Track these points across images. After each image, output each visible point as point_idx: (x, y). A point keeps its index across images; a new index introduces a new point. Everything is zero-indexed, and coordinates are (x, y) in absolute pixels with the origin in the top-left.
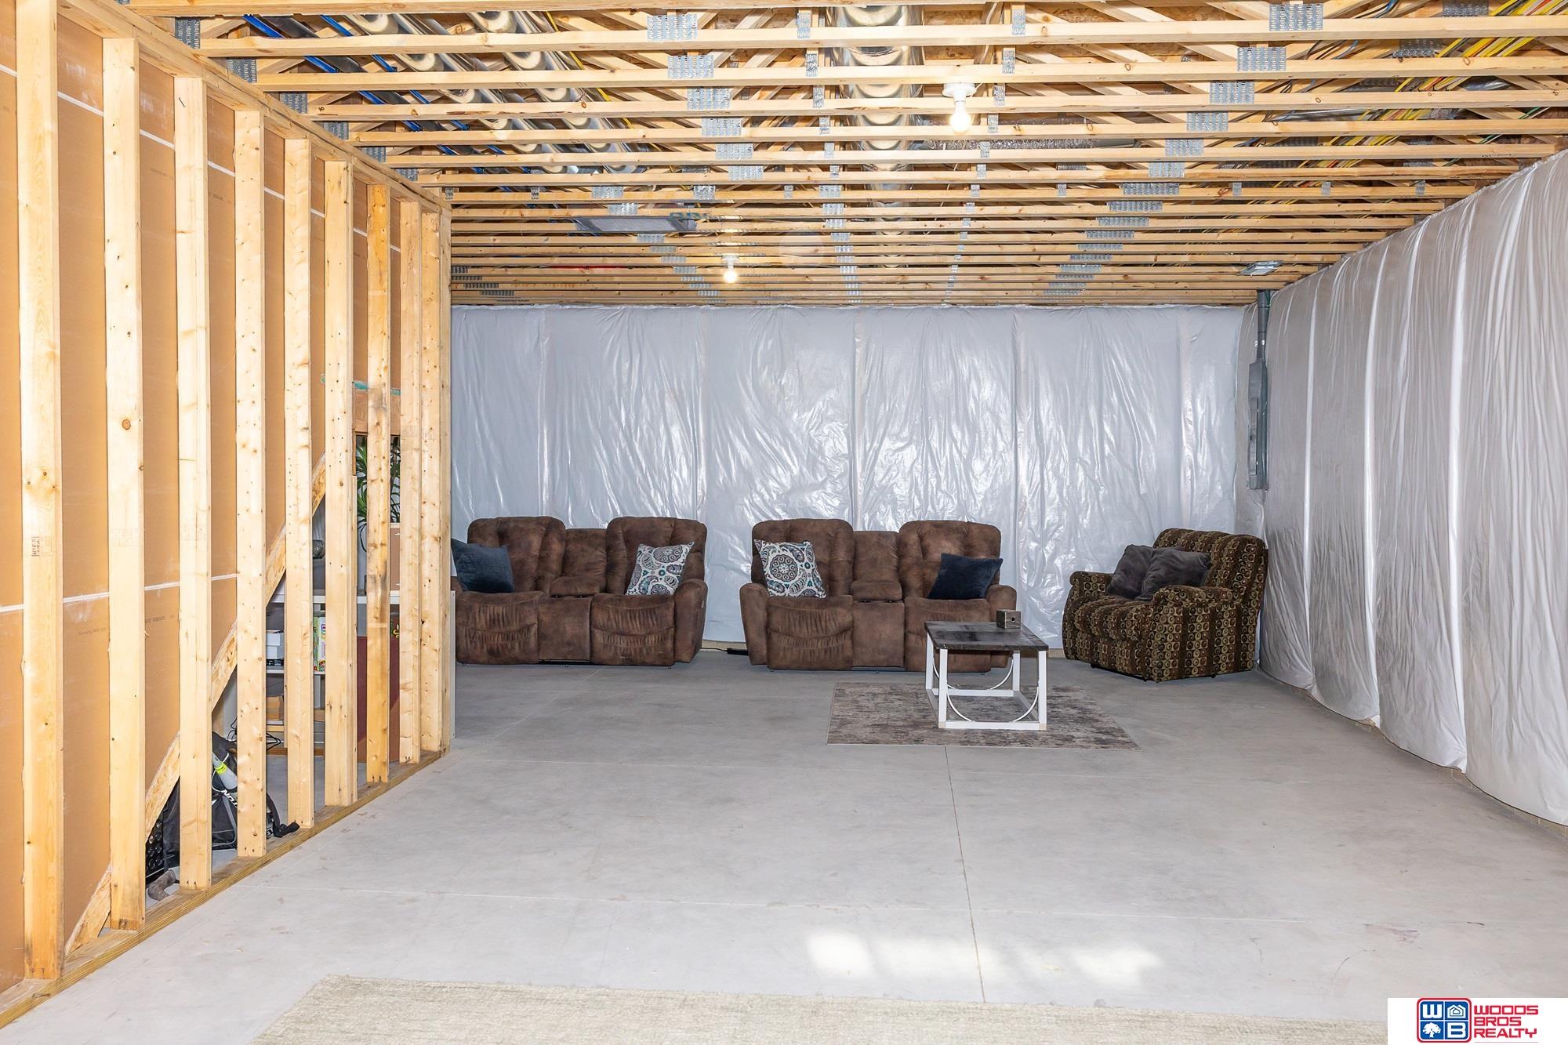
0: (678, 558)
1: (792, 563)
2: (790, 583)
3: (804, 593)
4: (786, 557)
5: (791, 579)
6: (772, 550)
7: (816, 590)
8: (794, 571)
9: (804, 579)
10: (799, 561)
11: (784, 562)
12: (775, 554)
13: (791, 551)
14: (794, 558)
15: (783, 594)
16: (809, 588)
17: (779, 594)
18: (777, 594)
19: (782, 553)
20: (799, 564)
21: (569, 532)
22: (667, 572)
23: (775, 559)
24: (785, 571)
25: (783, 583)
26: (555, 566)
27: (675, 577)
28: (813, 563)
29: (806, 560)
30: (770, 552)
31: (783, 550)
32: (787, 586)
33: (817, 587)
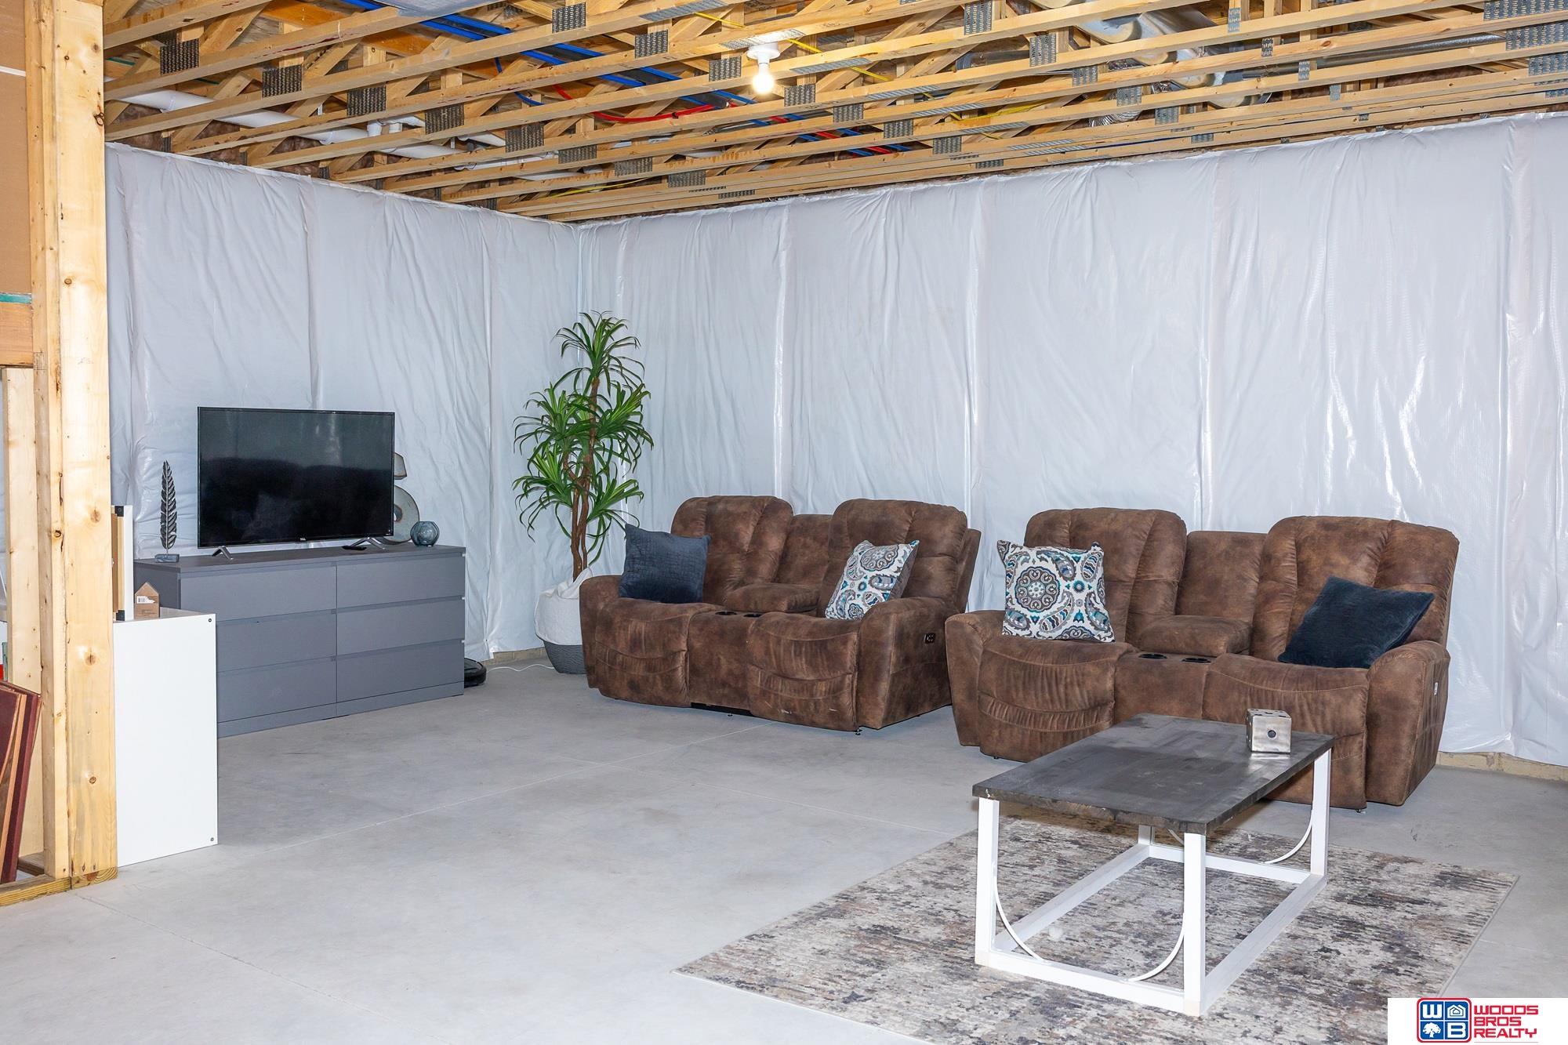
0: (889, 564)
1: (1052, 582)
2: (1041, 615)
3: (1067, 631)
4: (1043, 570)
5: (1044, 608)
6: (1023, 557)
7: (1091, 628)
8: (1052, 595)
9: (1068, 608)
10: (1066, 579)
11: (1039, 580)
12: (1026, 566)
13: (1056, 561)
14: (1056, 573)
15: (1027, 632)
16: (1076, 624)
17: (1021, 633)
18: (1015, 632)
19: (1038, 563)
20: (1063, 583)
21: (795, 519)
22: (868, 586)
23: (1026, 573)
24: (1038, 594)
25: (1029, 614)
26: (765, 569)
27: (879, 593)
28: (1094, 584)
29: (1079, 578)
30: (1019, 562)
31: (1042, 559)
32: (1035, 620)
33: (1092, 624)
